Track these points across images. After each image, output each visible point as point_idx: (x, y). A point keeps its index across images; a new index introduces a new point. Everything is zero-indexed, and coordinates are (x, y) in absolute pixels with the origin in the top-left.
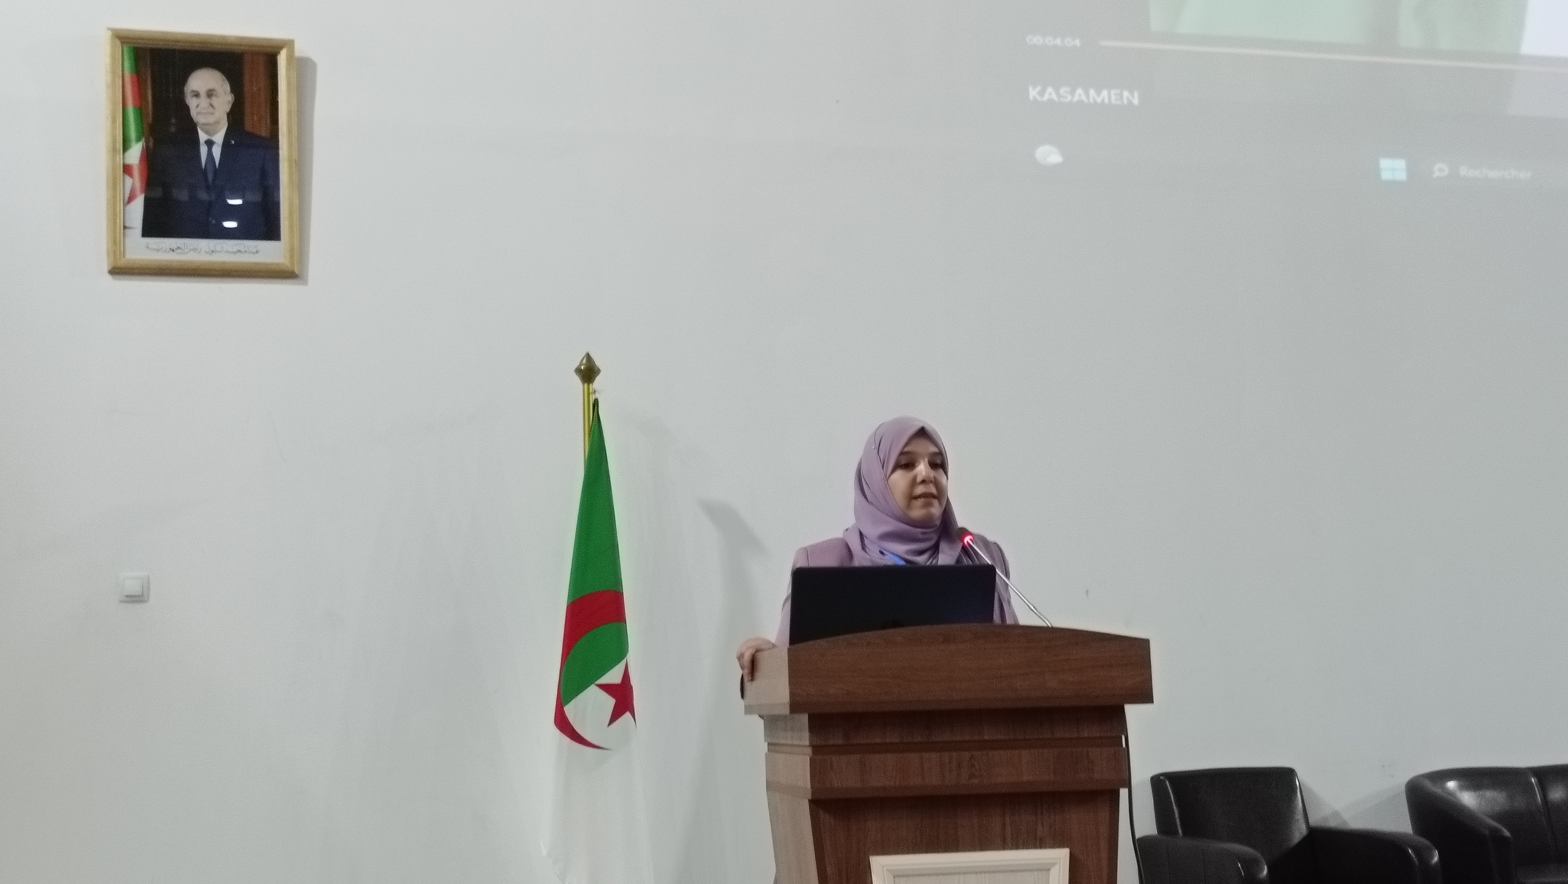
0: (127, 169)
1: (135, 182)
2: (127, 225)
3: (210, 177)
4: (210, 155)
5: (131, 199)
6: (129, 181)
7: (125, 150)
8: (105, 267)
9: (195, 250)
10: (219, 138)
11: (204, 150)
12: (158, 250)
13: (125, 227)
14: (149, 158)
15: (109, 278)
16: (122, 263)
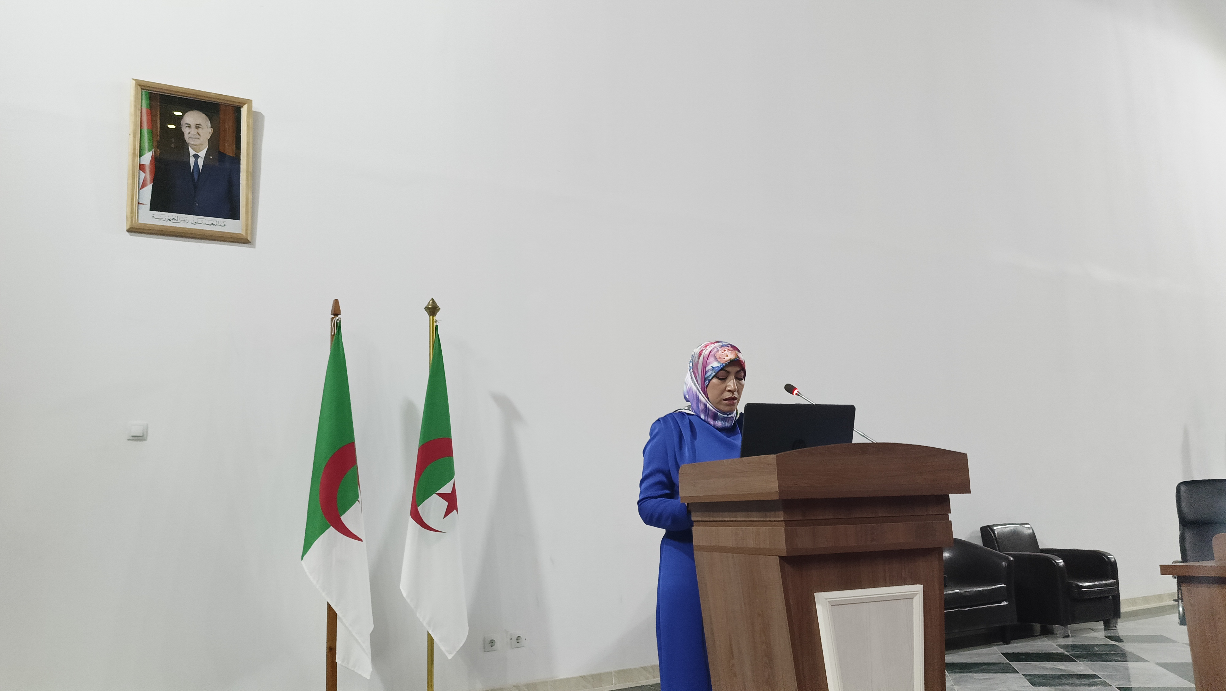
0: (142, 167)
2: (140, 202)
3: (196, 177)
4: (196, 164)
5: (144, 185)
6: (143, 175)
7: (140, 156)
8: (125, 226)
10: (202, 154)
11: (192, 160)
12: (160, 219)
14: (156, 161)
15: (127, 233)
16: (135, 226)
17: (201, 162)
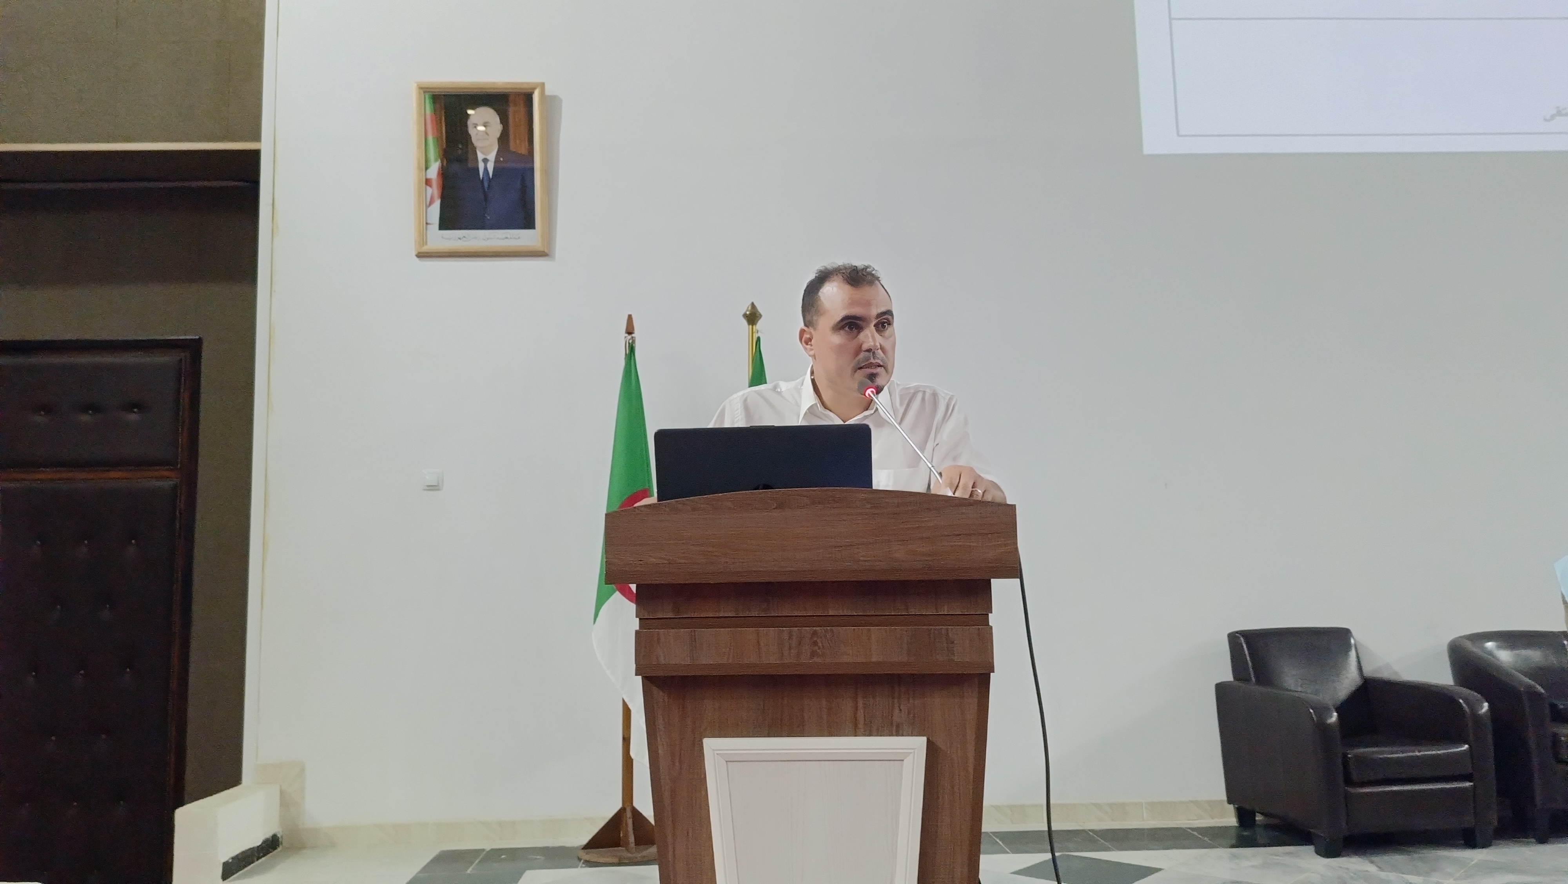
0: (428, 182)
1: (434, 191)
2: (428, 222)
3: (486, 185)
4: (486, 169)
5: (432, 202)
6: (429, 190)
7: (427, 168)
8: (414, 253)
9: (475, 238)
10: (492, 157)
11: (481, 166)
12: (449, 239)
13: (427, 224)
14: (444, 174)
15: (417, 259)
16: (425, 248)
17: (491, 167)
